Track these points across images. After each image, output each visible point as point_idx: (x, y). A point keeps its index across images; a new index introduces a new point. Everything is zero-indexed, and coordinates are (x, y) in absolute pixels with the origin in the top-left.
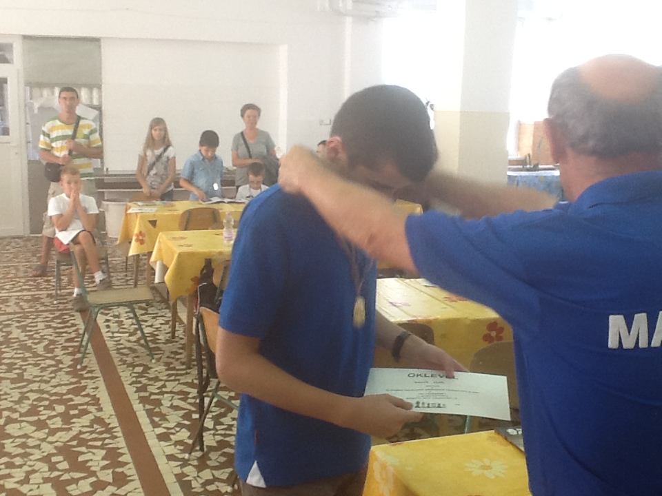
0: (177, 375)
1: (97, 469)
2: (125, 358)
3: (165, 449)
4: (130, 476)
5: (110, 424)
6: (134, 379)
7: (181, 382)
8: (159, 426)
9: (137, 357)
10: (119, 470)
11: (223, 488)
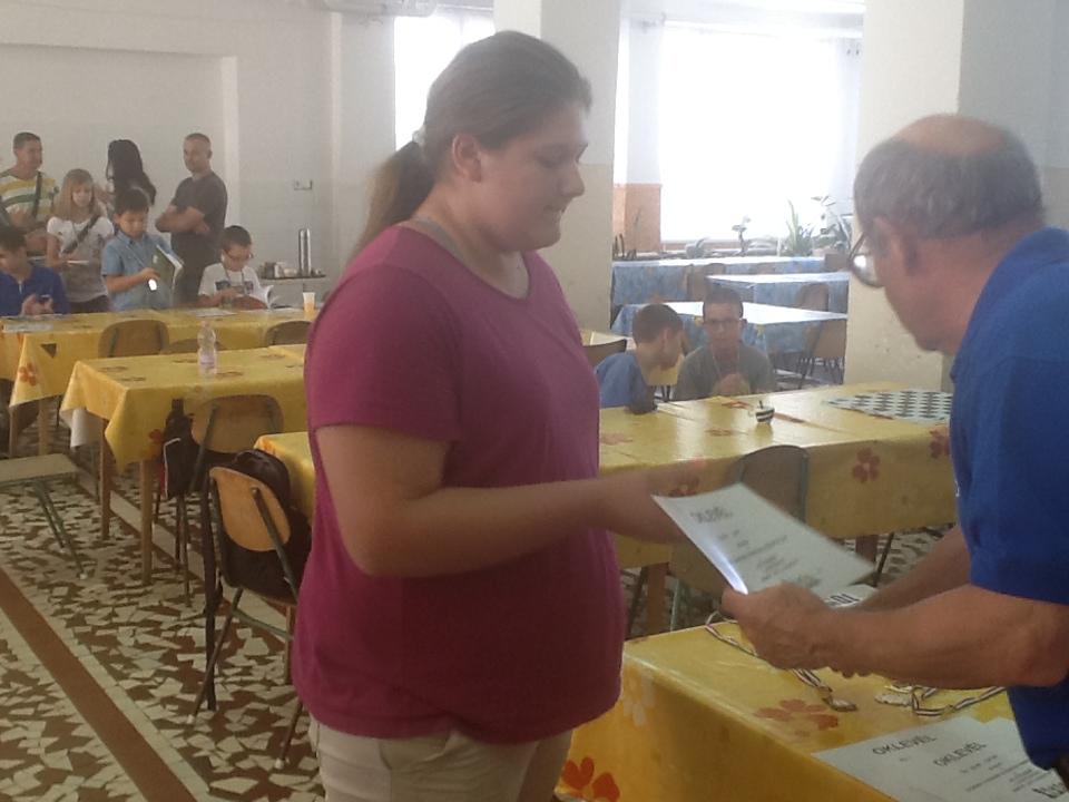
0: (130, 596)
1: (41, 751)
2: (30, 575)
3: (149, 711)
4: (101, 758)
5: (38, 680)
6: (58, 607)
7: (141, 606)
8: (125, 677)
9: (53, 572)
10: (79, 750)
11: (266, 763)
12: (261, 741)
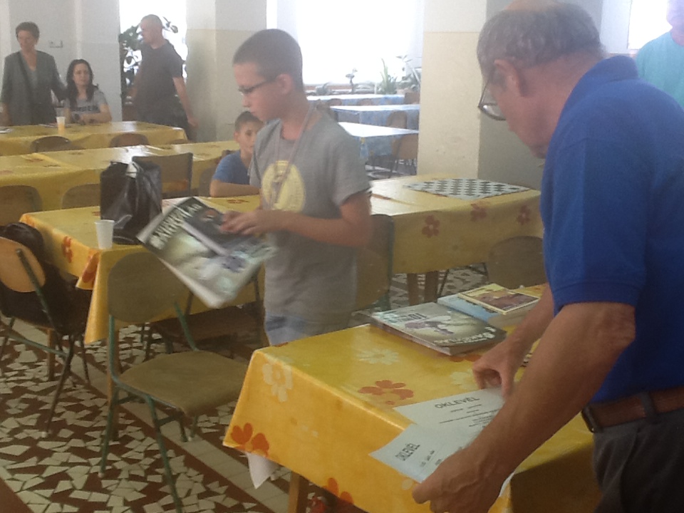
11: (36, 434)
12: (31, 420)
